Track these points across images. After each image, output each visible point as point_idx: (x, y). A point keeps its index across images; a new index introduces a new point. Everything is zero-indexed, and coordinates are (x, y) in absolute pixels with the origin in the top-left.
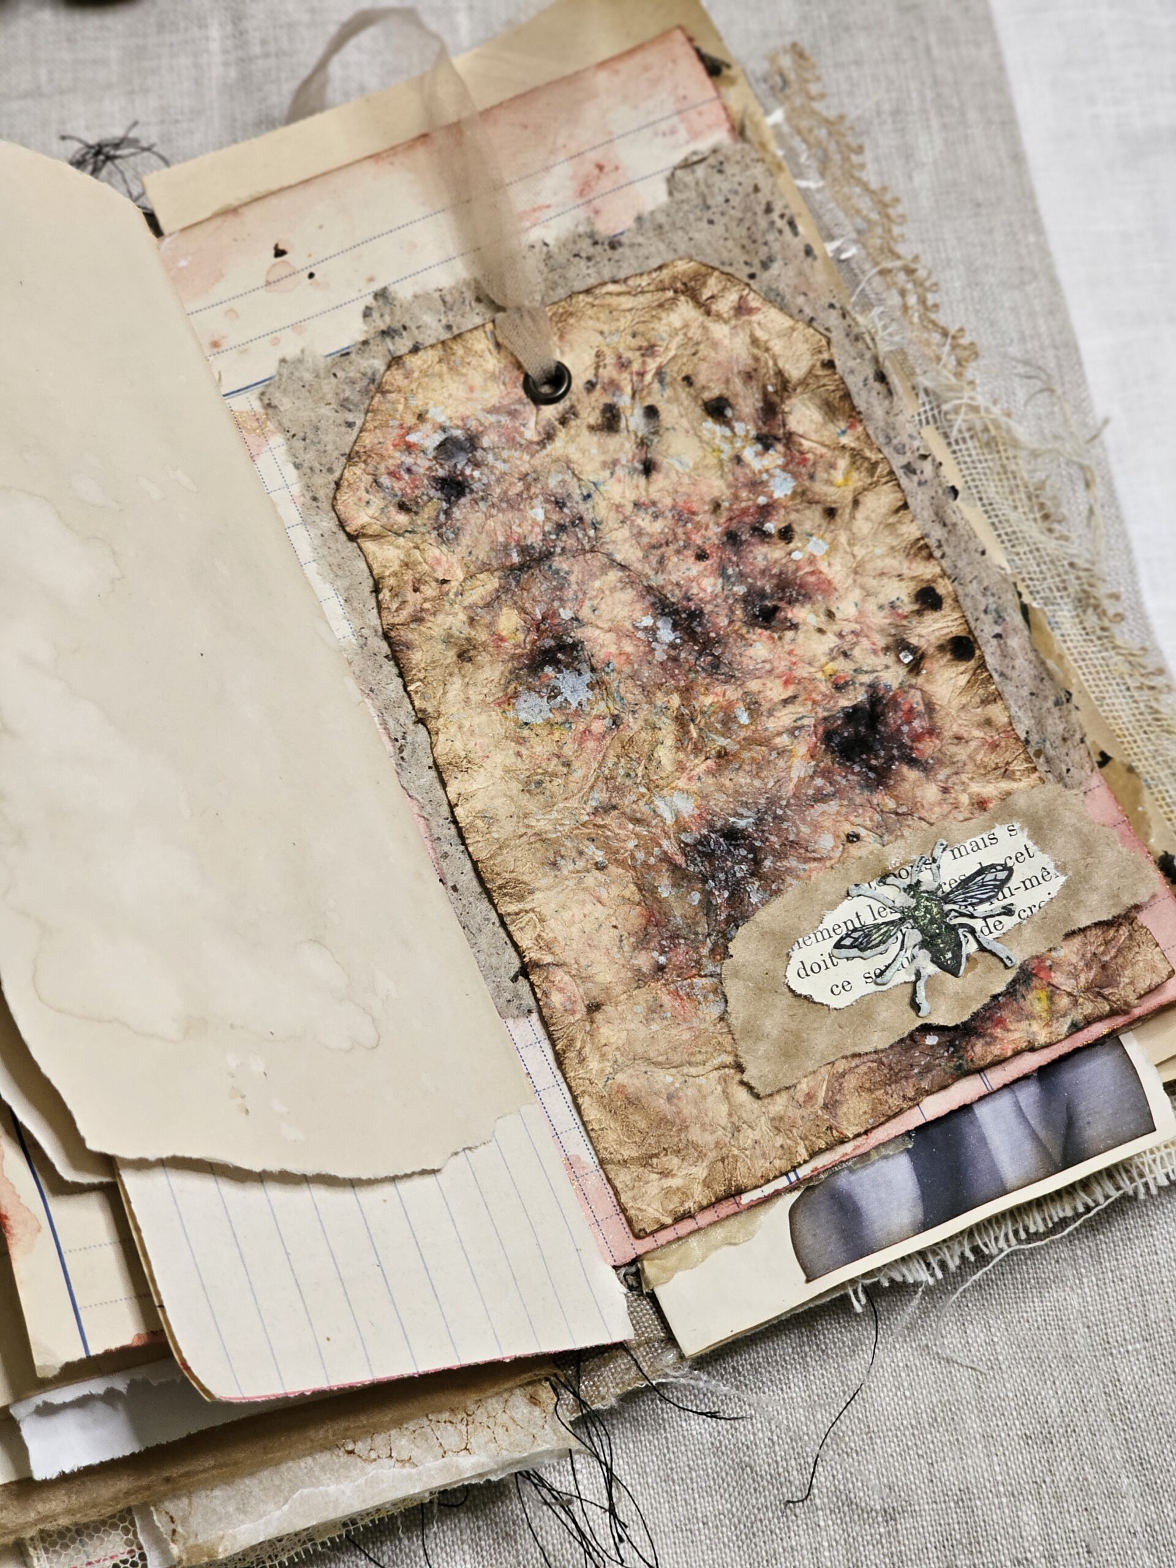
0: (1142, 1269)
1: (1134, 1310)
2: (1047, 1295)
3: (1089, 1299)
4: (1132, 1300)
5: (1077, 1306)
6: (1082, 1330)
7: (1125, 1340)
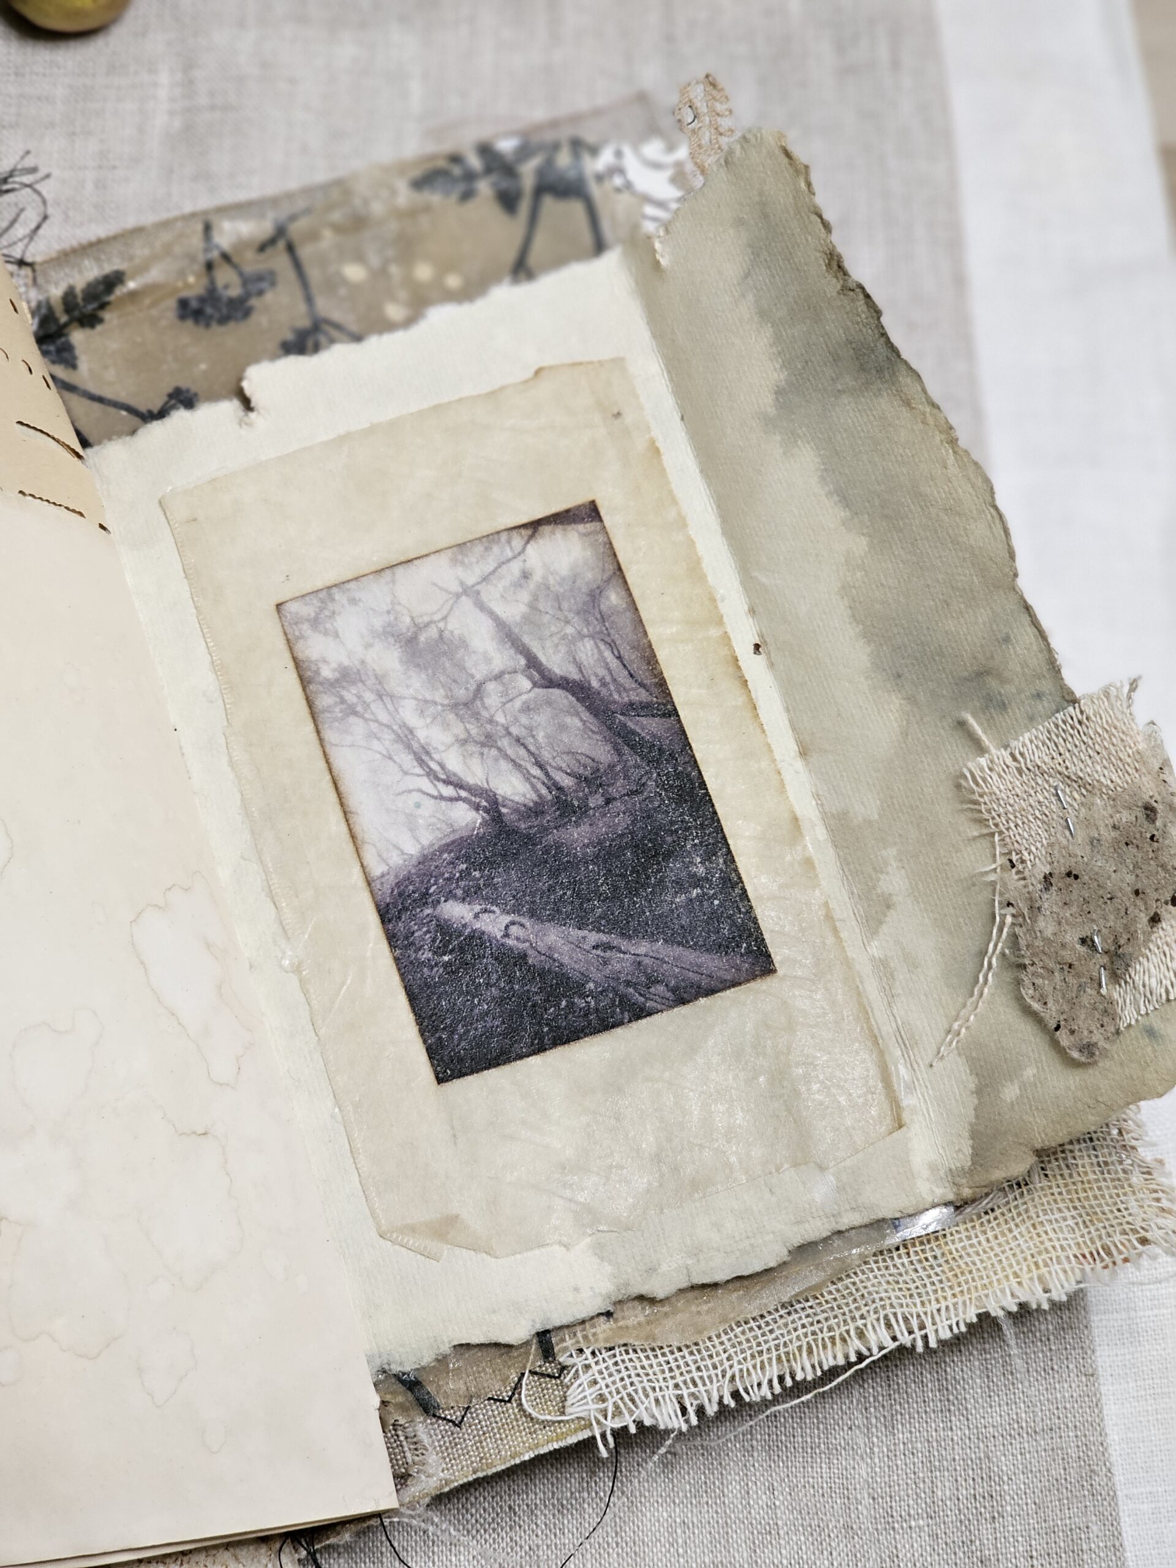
0: (935, 1444)
1: (922, 1485)
2: (835, 1461)
3: (878, 1470)
4: (921, 1475)
5: (865, 1475)
6: (867, 1501)
7: (909, 1515)
